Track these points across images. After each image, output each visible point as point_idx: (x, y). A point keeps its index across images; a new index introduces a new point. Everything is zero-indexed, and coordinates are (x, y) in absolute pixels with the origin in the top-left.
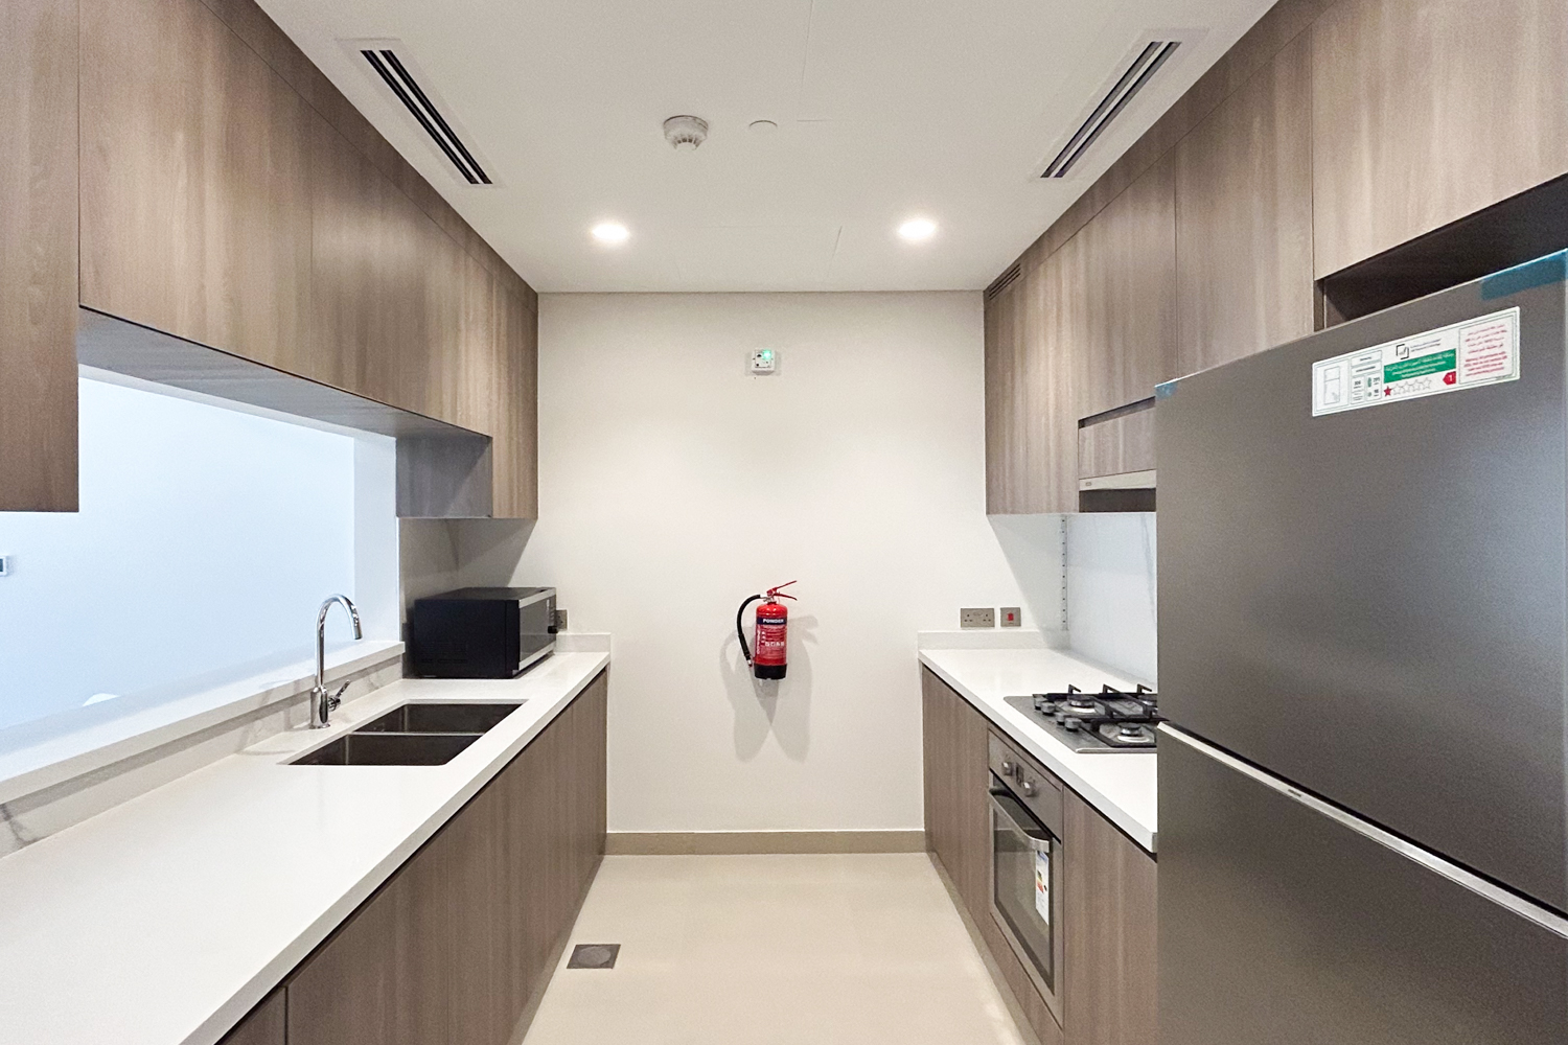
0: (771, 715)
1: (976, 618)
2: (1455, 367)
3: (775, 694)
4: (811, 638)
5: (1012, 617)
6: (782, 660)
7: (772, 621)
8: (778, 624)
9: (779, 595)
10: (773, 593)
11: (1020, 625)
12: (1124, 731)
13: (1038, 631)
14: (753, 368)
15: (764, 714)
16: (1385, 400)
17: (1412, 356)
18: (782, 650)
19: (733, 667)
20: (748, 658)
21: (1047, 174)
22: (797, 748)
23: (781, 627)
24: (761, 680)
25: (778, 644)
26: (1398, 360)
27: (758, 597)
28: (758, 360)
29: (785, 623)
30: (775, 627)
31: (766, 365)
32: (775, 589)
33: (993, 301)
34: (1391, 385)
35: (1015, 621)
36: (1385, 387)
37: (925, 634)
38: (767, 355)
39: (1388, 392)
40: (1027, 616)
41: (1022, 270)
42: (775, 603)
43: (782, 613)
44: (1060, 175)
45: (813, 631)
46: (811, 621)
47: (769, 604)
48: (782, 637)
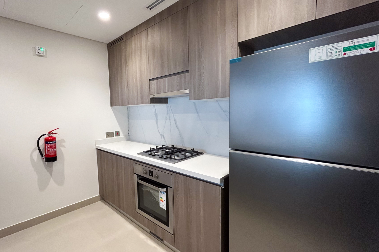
0: (51, 174)
1: (109, 135)
2: (374, 46)
3: (52, 166)
4: (64, 146)
5: (118, 134)
6: (55, 155)
7: (52, 142)
8: (54, 143)
9: (52, 133)
10: (50, 133)
11: (119, 136)
12: (175, 156)
13: (123, 136)
14: (37, 53)
15: (48, 173)
16: (343, 56)
17: (355, 44)
18: (55, 152)
19: (36, 160)
20: (42, 156)
21: (148, 8)
22: (60, 181)
23: (55, 144)
24: (46, 163)
25: (54, 150)
26: (350, 45)
27: (45, 135)
28: (38, 51)
29: (56, 143)
30: (53, 144)
31: (42, 53)
32: (51, 131)
33: (112, 47)
34: (346, 52)
35: (118, 135)
36: (344, 53)
37: (97, 141)
38: (42, 49)
39: (345, 54)
40: (121, 133)
41: (124, 38)
42: (51, 136)
43: (54, 139)
44: (150, 9)
45: (64, 144)
46: (63, 141)
47: (49, 137)
48: (55, 148)
